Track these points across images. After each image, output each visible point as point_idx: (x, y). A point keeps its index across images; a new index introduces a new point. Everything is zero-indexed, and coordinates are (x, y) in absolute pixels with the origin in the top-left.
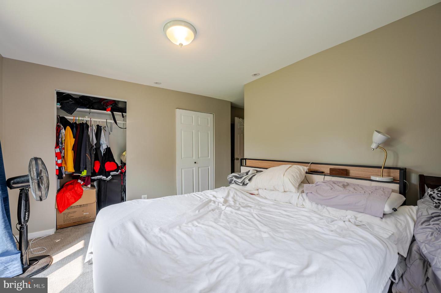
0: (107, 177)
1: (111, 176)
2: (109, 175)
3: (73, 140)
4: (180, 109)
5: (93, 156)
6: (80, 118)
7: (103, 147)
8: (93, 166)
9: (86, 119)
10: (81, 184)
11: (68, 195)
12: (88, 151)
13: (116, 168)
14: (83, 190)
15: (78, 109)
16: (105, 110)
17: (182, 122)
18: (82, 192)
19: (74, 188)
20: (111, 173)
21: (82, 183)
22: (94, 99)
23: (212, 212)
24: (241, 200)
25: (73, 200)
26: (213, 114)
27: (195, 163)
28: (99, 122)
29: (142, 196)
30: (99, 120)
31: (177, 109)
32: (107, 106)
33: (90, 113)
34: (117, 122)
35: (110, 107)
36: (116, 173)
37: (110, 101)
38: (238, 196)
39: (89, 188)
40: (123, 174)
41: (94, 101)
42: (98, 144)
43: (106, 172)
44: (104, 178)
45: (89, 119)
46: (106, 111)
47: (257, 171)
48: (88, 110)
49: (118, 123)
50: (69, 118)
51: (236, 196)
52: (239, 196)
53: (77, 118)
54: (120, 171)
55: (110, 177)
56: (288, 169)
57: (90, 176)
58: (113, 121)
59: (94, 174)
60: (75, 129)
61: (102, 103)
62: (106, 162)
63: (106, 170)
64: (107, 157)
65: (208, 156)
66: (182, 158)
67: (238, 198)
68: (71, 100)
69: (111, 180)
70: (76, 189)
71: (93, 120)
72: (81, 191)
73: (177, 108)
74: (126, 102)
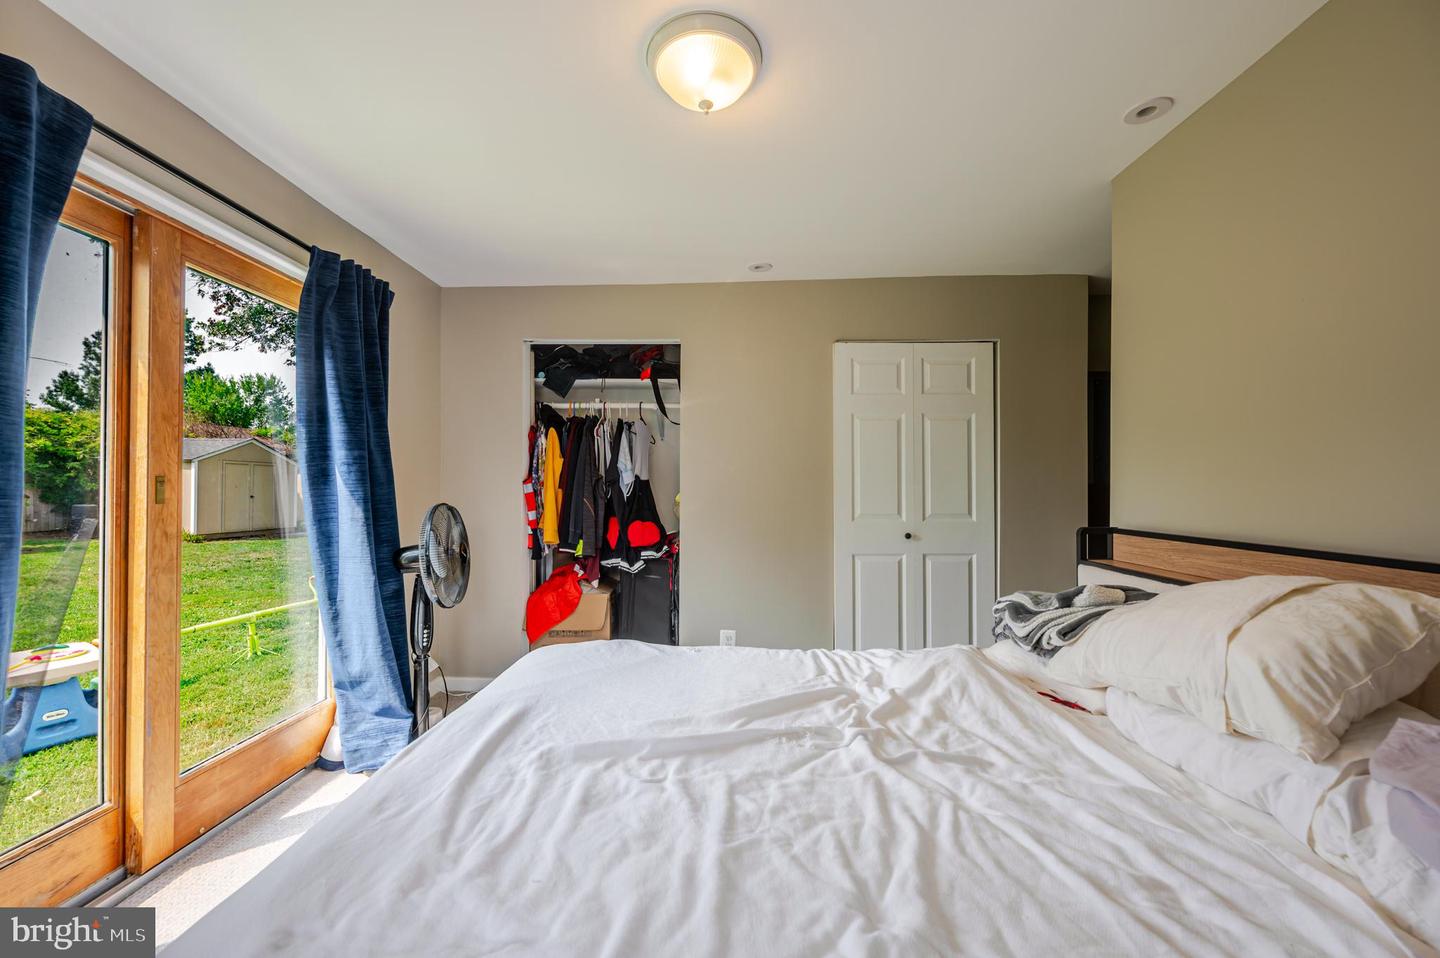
0: (632, 565)
1: (642, 562)
2: (638, 559)
3: (559, 462)
4: (846, 341)
5: (601, 503)
6: (583, 406)
7: (627, 480)
8: (601, 532)
9: (593, 406)
10: (580, 575)
11: (550, 599)
12: (588, 489)
13: (659, 539)
14: (581, 593)
15: (578, 382)
16: (637, 375)
17: (857, 385)
18: (579, 598)
19: (562, 585)
20: (643, 554)
21: (581, 573)
22: (615, 350)
23: (784, 739)
24: (972, 722)
25: (558, 615)
26: (995, 344)
27: (908, 536)
28: (623, 410)
29: (722, 631)
30: (624, 406)
31: (840, 344)
32: (642, 362)
33: (603, 388)
34: (667, 406)
35: (648, 367)
36: (654, 553)
37: (648, 350)
38: (970, 697)
39: (593, 588)
40: (673, 557)
41: (615, 355)
42: (614, 472)
43: (629, 548)
44: (624, 565)
45: (601, 406)
46: (639, 377)
47: (1132, 596)
48: (599, 381)
49: (669, 409)
50: (561, 406)
51: (956, 696)
52: (971, 701)
53: (577, 406)
54: (665, 547)
55: (639, 565)
56: (1279, 600)
57: (591, 556)
58: (654, 406)
59: (606, 552)
60: (565, 434)
61: (631, 357)
62: (633, 521)
63: (629, 542)
64: (635, 507)
65: (970, 513)
66: (853, 519)
67: (965, 708)
68: (562, 360)
69: (641, 573)
70: (567, 587)
71: (609, 406)
72: (577, 594)
73: (838, 341)
74: (678, 346)
